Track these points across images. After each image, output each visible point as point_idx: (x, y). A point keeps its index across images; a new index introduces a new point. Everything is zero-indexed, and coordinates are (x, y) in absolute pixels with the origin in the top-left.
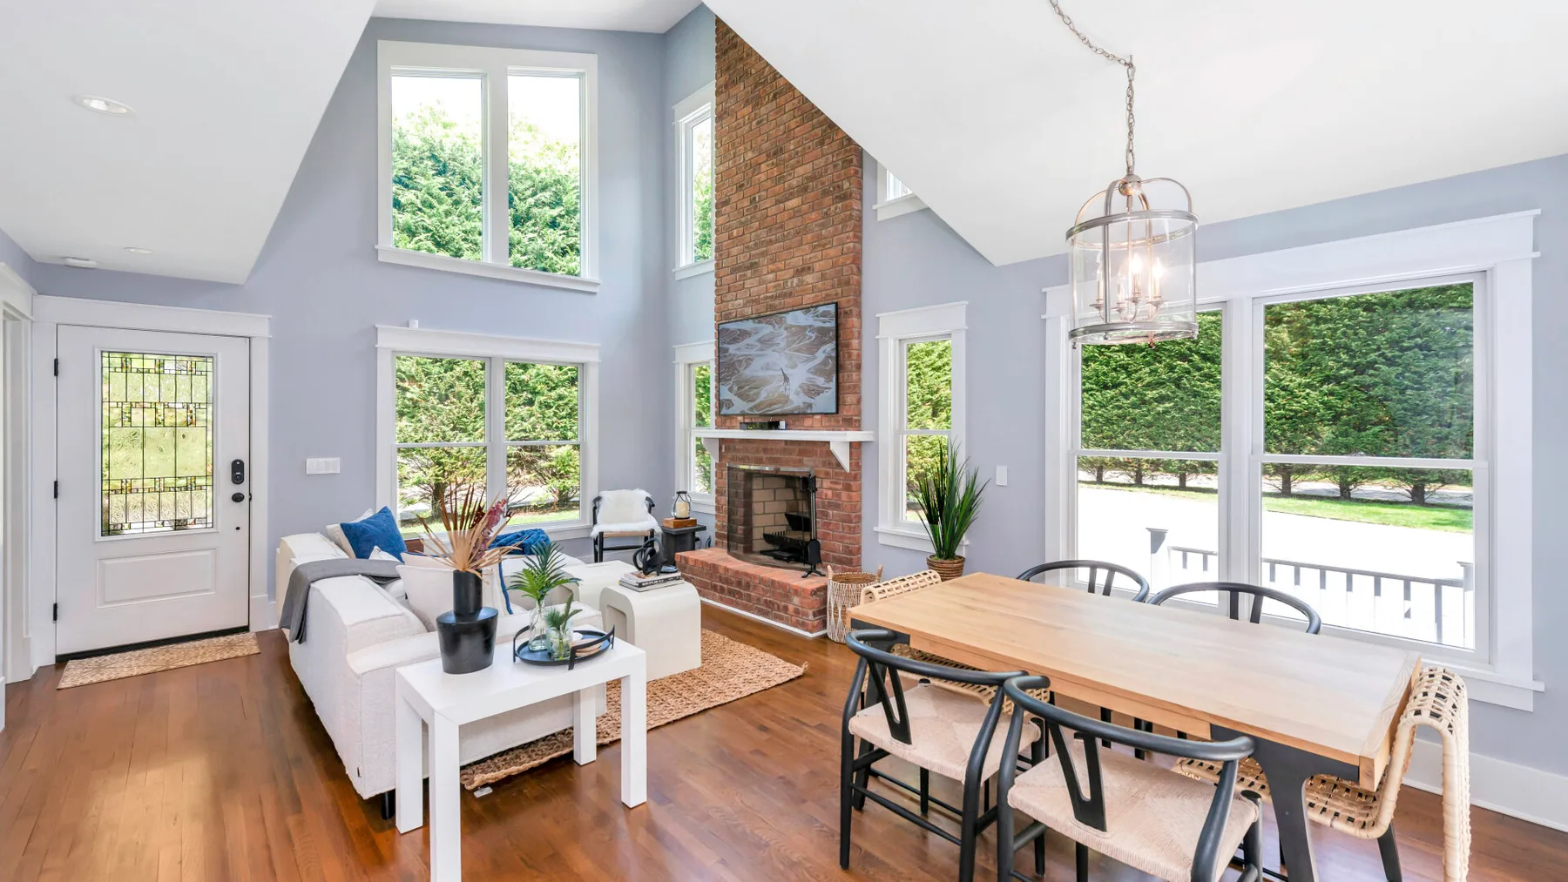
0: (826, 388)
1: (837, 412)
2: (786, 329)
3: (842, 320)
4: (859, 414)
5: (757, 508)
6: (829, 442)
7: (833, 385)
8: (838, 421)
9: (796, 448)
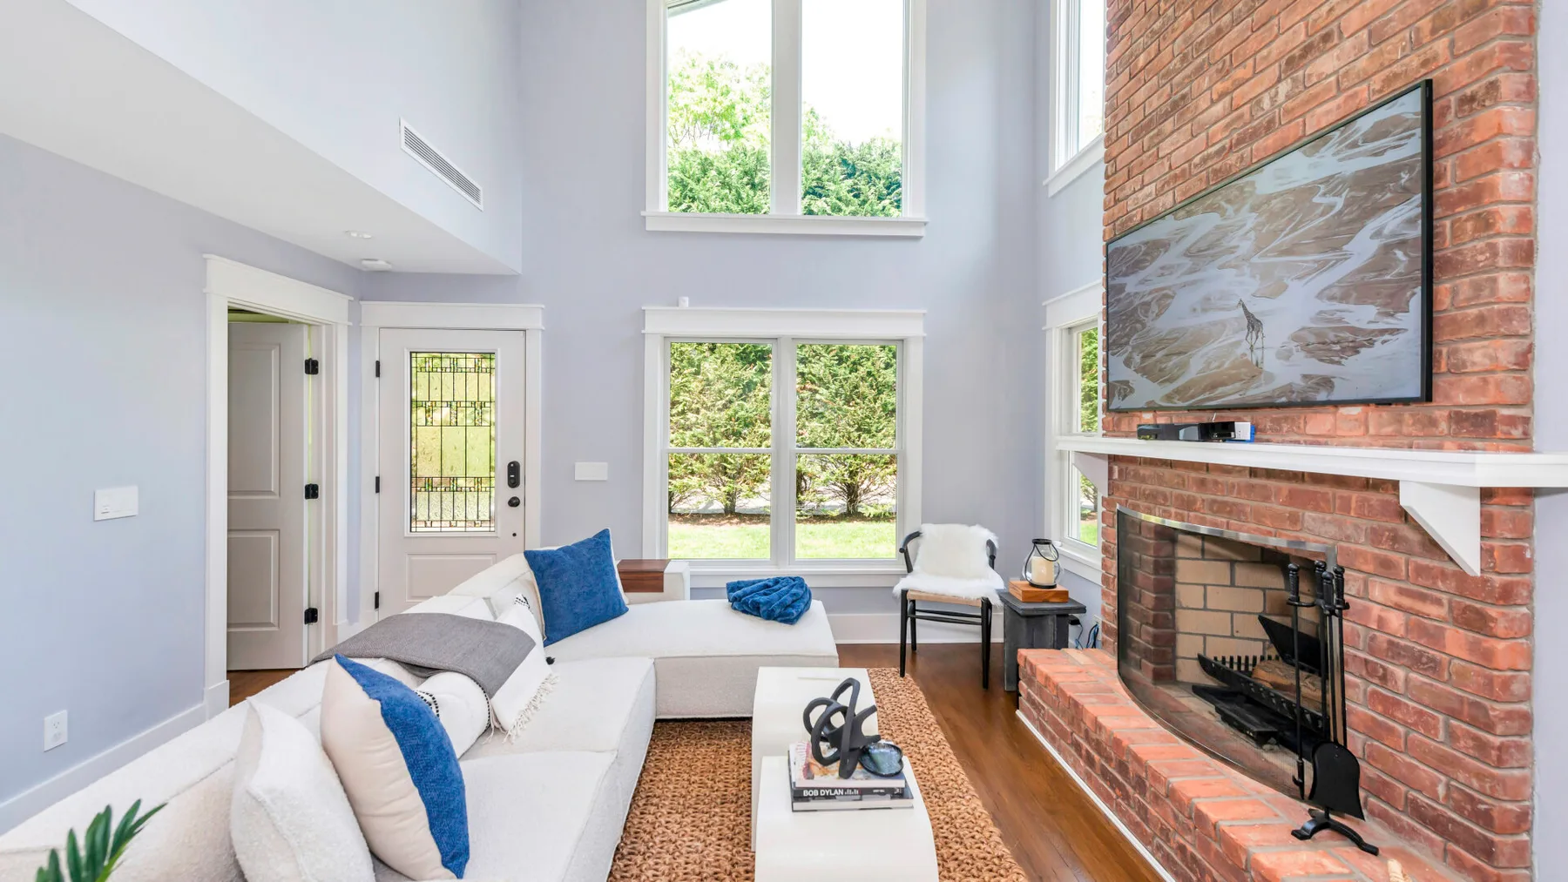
0: (1383, 332)
1: (1428, 395)
2: (1253, 209)
3: (1450, 126)
4: (1526, 401)
5: (1187, 595)
6: (1395, 485)
7: (1411, 319)
8: (1433, 423)
9: (1285, 486)
